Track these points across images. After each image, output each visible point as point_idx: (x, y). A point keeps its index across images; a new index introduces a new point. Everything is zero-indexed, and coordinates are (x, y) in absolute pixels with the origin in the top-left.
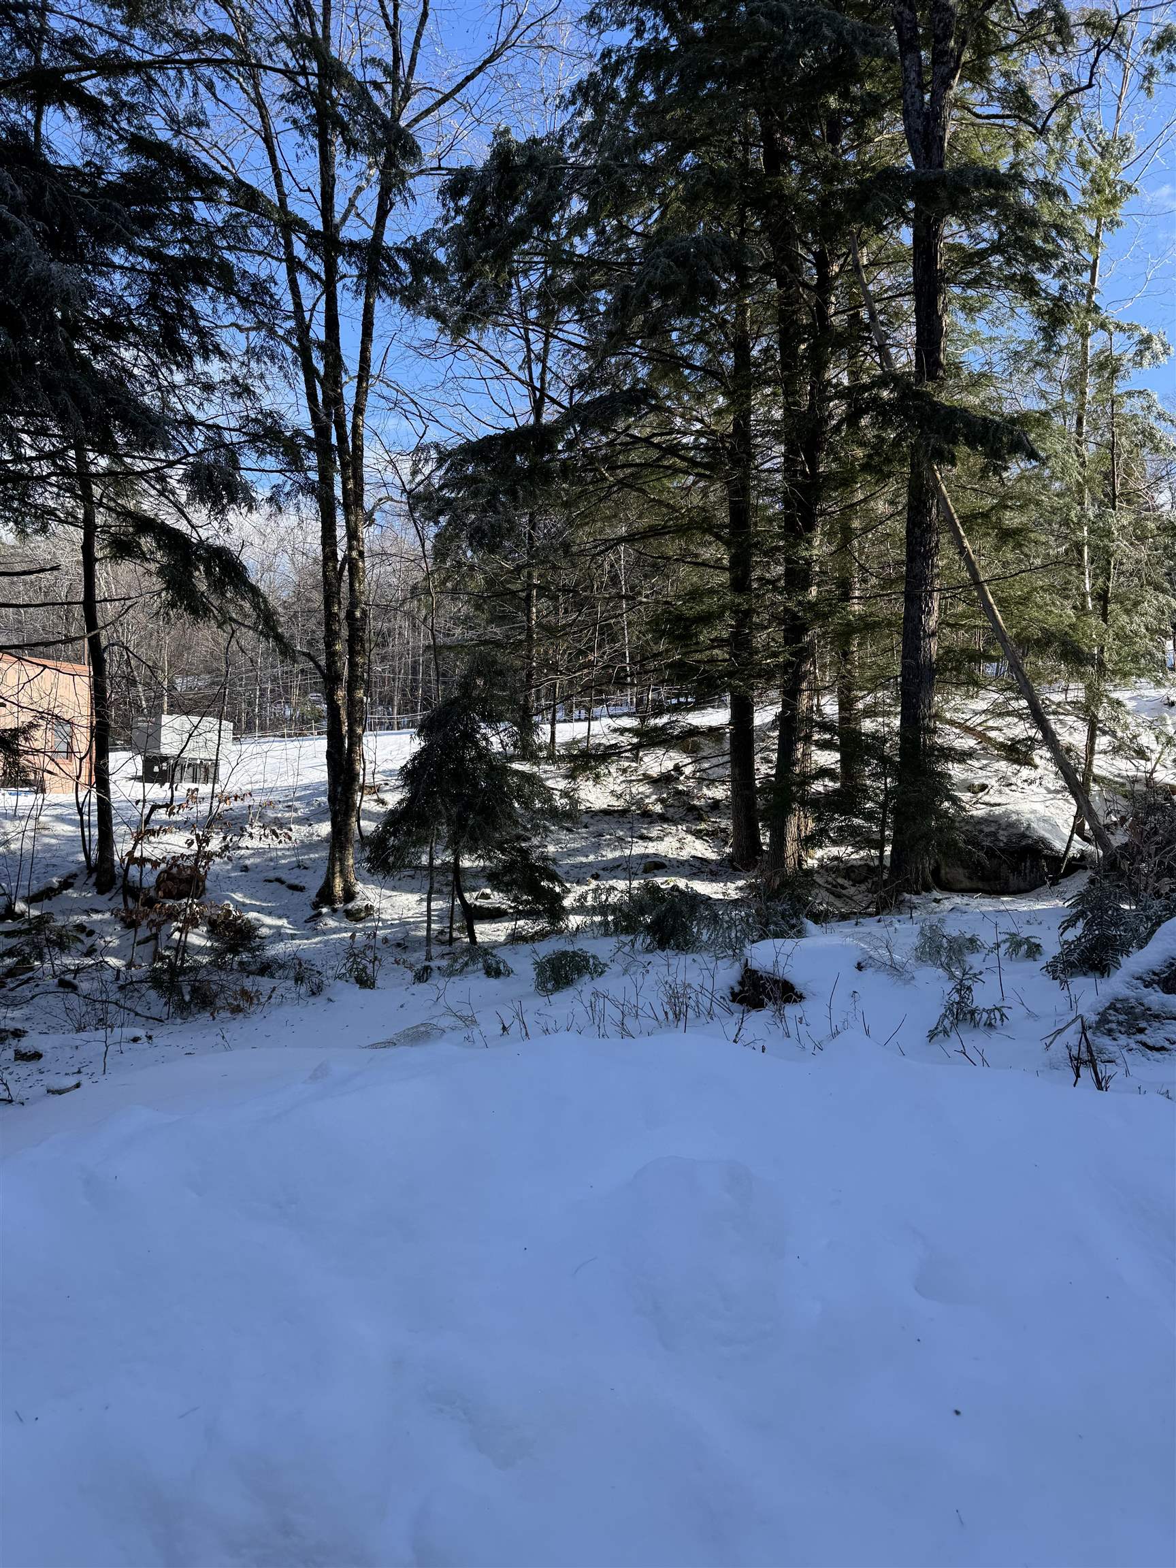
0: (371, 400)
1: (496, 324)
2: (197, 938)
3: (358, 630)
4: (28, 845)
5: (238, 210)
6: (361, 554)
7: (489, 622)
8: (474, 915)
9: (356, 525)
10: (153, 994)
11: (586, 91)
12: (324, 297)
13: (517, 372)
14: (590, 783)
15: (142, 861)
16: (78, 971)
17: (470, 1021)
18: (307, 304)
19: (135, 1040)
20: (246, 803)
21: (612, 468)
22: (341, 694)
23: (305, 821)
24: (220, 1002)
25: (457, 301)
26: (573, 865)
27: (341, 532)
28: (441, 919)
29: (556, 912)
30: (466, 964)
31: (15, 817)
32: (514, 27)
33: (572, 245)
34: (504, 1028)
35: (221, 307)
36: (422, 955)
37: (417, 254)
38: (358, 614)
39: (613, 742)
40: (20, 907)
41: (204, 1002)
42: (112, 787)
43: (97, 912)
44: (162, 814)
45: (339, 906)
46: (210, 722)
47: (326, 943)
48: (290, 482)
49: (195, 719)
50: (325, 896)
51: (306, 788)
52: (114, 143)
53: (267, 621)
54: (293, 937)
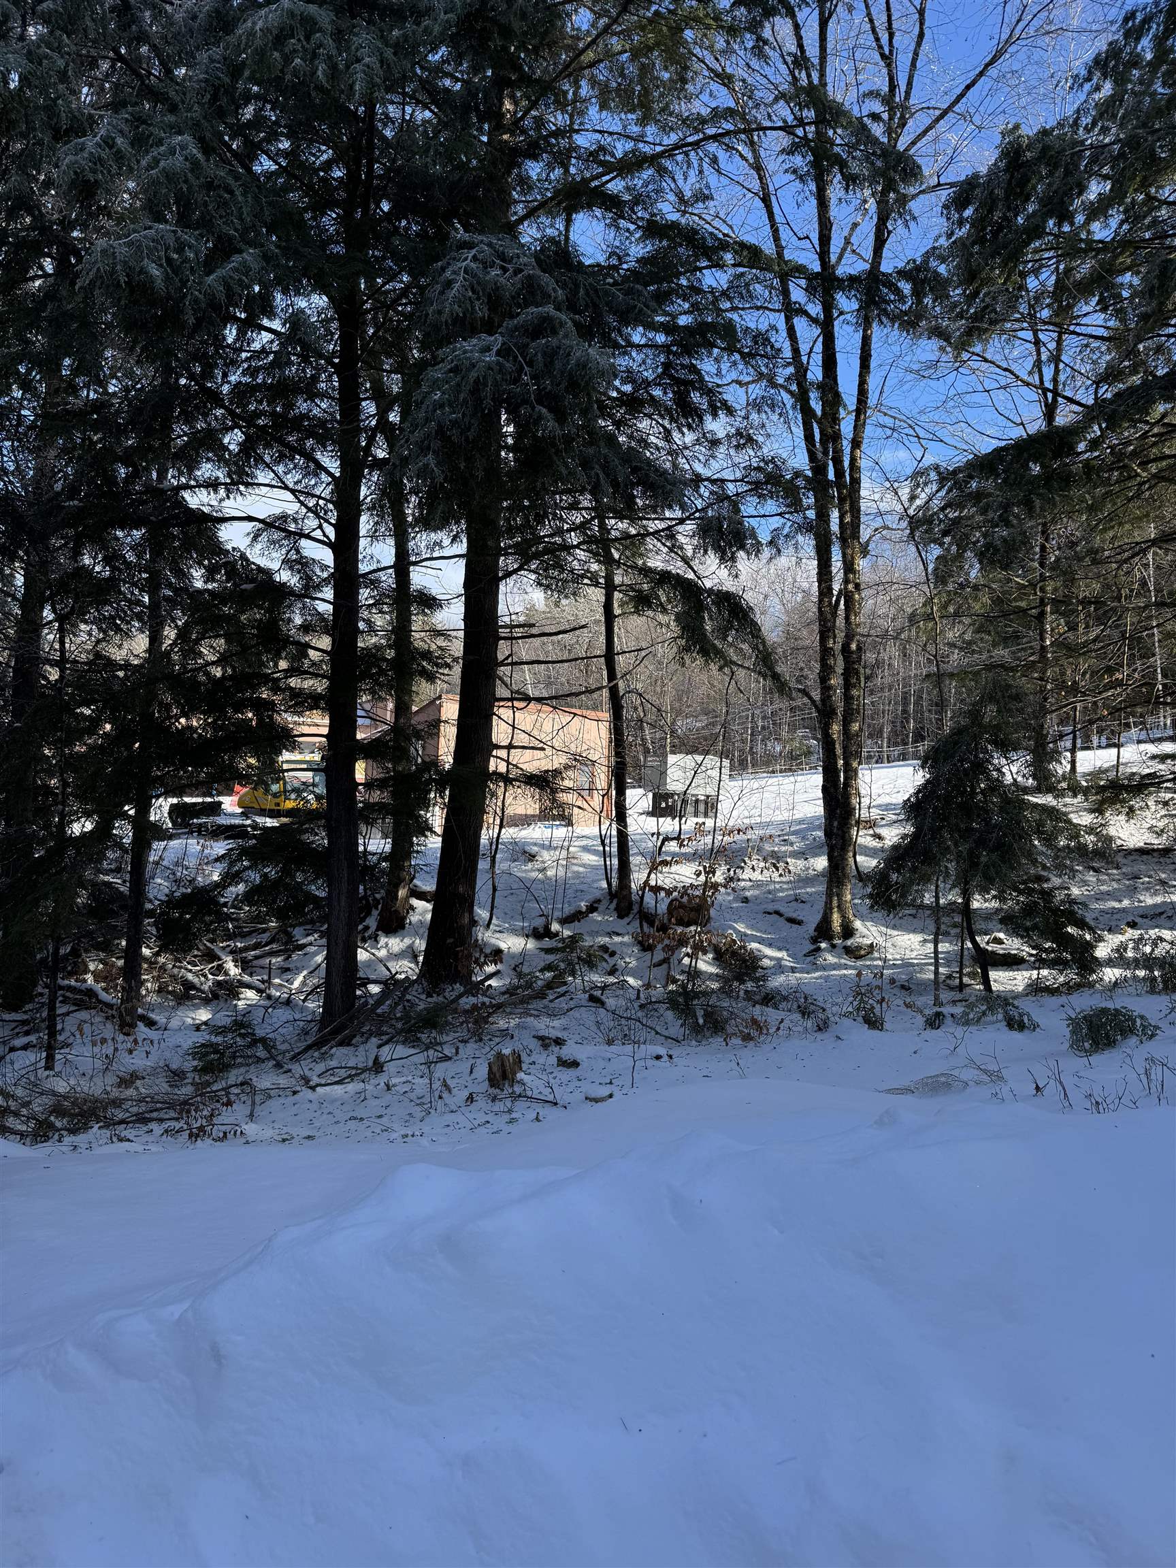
0: (869, 431)
1: (1003, 332)
2: (705, 965)
3: (854, 663)
4: (561, 872)
5: (741, 270)
6: (857, 586)
7: (995, 645)
8: (987, 961)
9: (853, 558)
10: (670, 1015)
11: (1104, 64)
12: (821, 339)
13: (1026, 378)
14: (1122, 818)
15: (656, 889)
16: (604, 987)
17: (996, 1077)
18: (804, 348)
19: (658, 1057)
20: (745, 837)
21: (1143, 465)
22: (836, 728)
23: (801, 854)
24: (730, 1029)
25: (961, 316)
26: (1102, 911)
27: (837, 564)
28: (948, 963)
29: (1085, 961)
30: (984, 1013)
31: (550, 847)
32: (1018, 21)
33: (1089, 232)
34: (1038, 1088)
35: (725, 367)
36: (930, 1000)
37: (918, 275)
38: (854, 646)
39: (1147, 771)
40: (555, 927)
41: (716, 1027)
42: (629, 820)
43: (618, 934)
44: (672, 846)
45: (837, 942)
46: (711, 761)
47: (827, 978)
48: (789, 524)
49: (699, 758)
50: (823, 931)
51: (801, 822)
52: (631, 234)
53: (766, 660)
54: (793, 970)
